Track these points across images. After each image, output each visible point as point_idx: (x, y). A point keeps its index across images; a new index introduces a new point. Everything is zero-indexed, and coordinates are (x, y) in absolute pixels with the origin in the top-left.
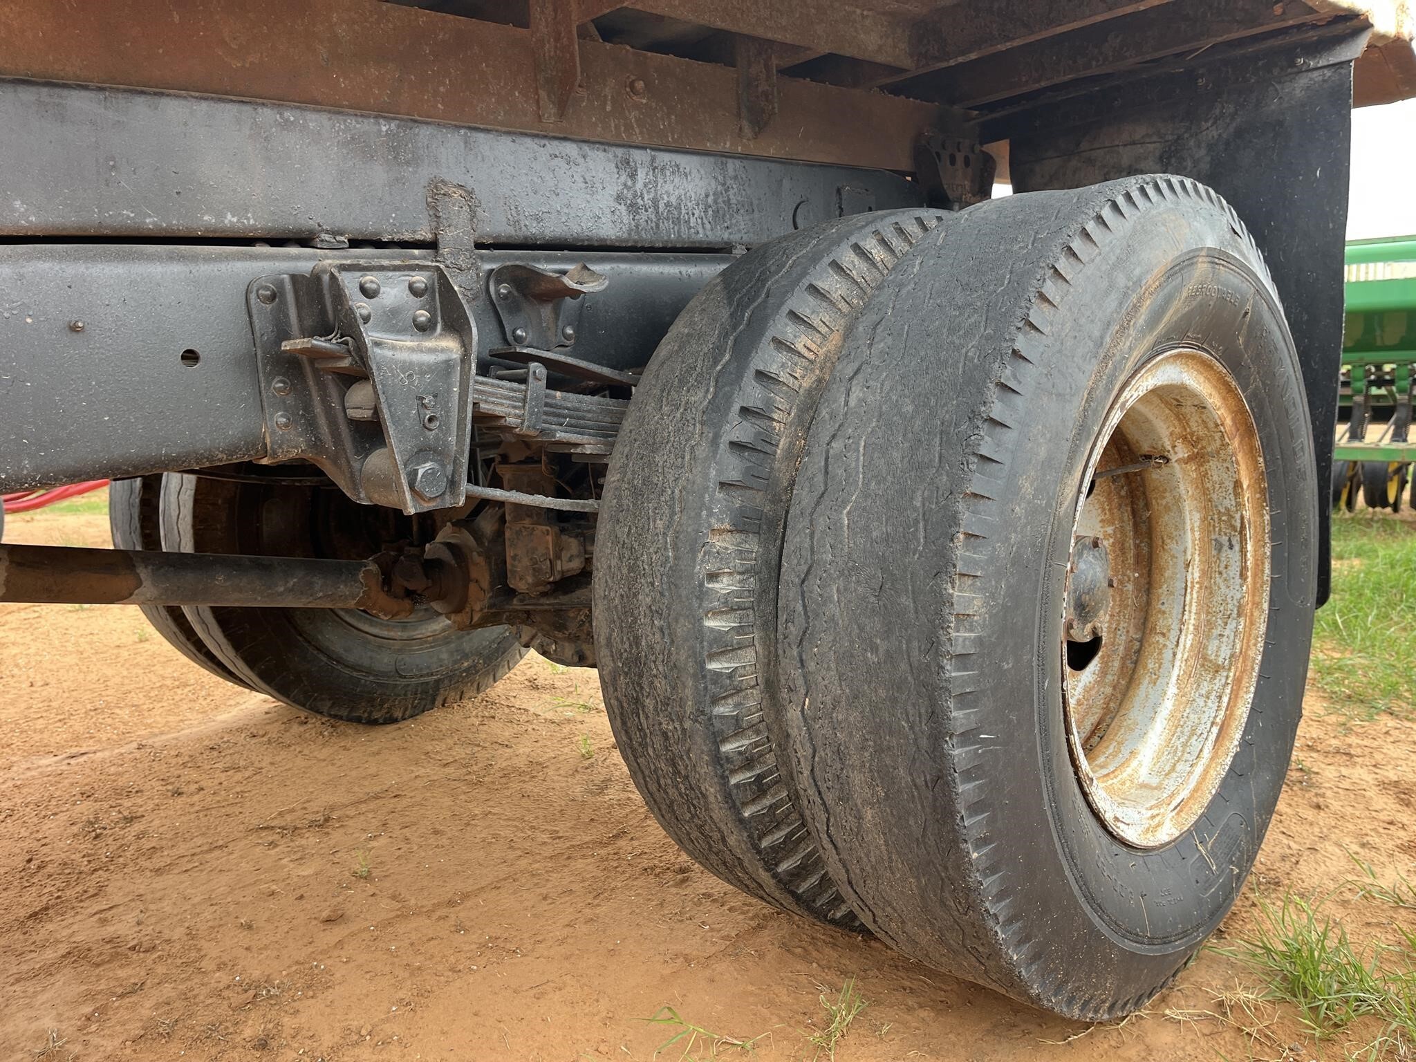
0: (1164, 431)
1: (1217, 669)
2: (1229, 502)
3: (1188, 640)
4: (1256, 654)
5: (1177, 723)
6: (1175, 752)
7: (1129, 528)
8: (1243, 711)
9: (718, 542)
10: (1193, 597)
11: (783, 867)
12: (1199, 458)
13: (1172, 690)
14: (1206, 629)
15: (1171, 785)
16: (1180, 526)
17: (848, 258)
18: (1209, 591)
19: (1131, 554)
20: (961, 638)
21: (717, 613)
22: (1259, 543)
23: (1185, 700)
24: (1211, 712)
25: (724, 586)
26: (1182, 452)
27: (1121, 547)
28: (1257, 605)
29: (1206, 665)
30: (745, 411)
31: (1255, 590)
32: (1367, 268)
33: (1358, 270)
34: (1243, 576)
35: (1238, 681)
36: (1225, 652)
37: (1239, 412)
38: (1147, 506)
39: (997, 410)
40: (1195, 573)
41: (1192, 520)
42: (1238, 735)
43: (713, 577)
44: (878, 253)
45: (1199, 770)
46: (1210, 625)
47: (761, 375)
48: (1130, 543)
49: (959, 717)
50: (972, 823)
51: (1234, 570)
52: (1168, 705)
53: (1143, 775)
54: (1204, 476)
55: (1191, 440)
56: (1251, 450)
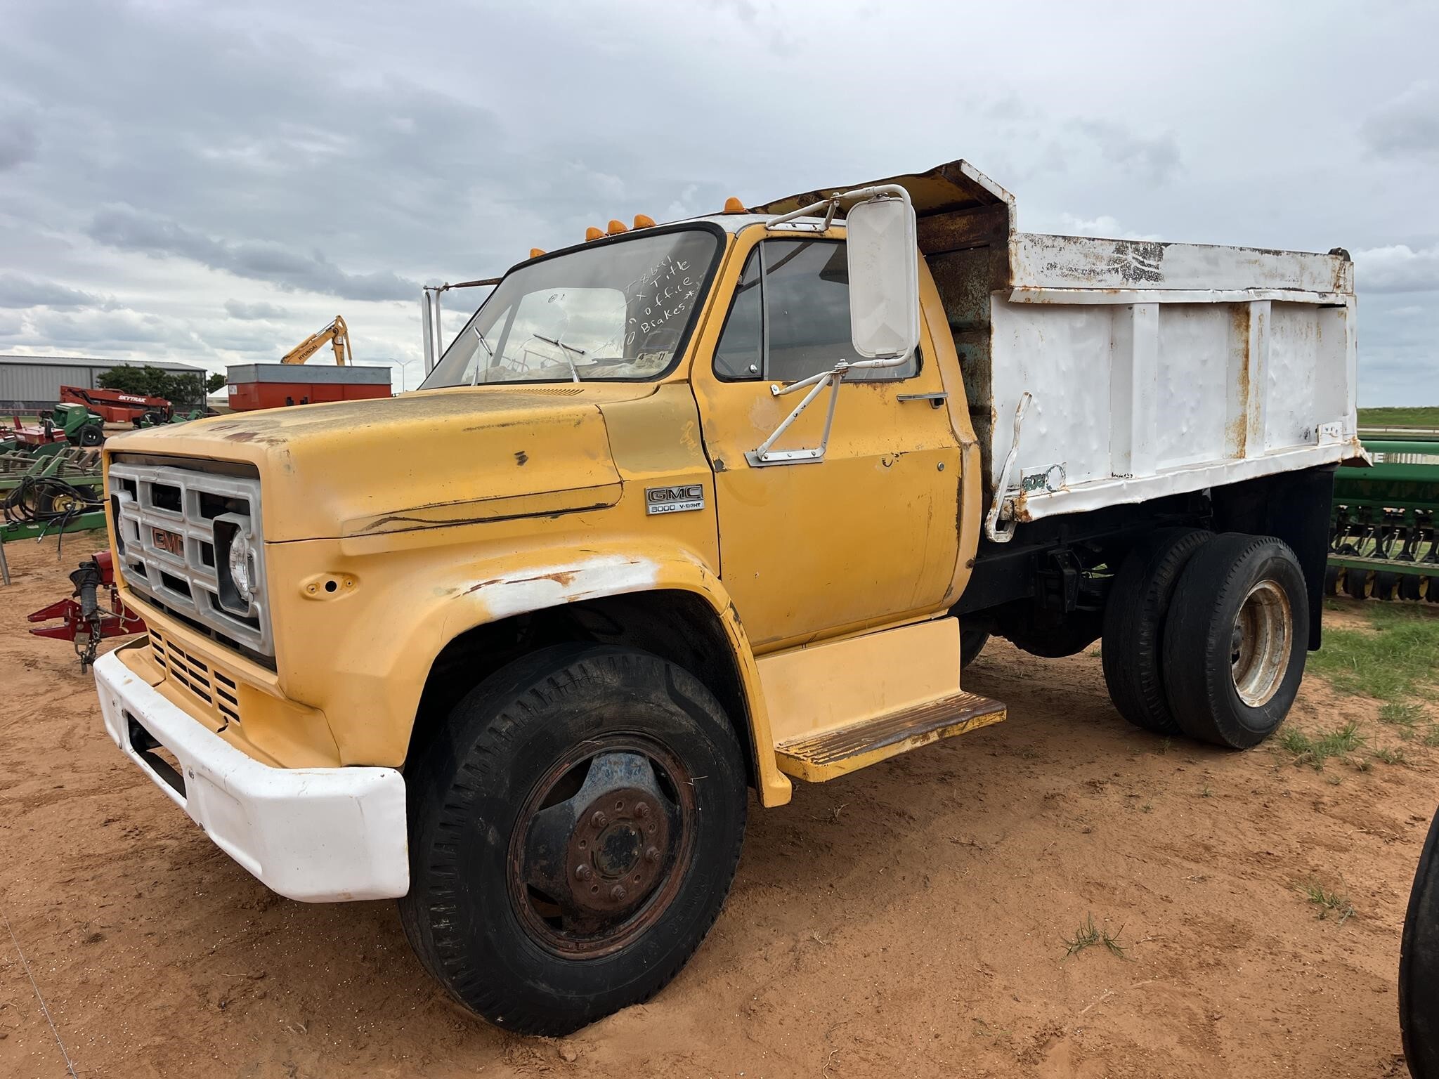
0: (1261, 597)
1: (1275, 665)
2: (1280, 617)
3: (1266, 656)
4: (1287, 661)
5: (1262, 680)
6: (1261, 687)
7: (1249, 622)
8: (1282, 678)
9: (1144, 624)
10: (1269, 644)
11: (1151, 707)
12: (1271, 604)
13: (1261, 671)
14: (1272, 654)
15: (1258, 695)
16: (1265, 623)
17: (1175, 550)
18: (1273, 642)
19: (1250, 631)
20: (1210, 649)
21: (1143, 641)
22: (1289, 630)
23: (1265, 673)
24: (1272, 677)
25: (1145, 634)
26: (1266, 602)
27: (1247, 628)
28: (1288, 647)
29: (1271, 664)
30: (1151, 592)
31: (1288, 643)
32: (1412, 456)
33: (1406, 457)
34: (1284, 639)
35: (1280, 669)
36: (1277, 660)
37: (1282, 593)
38: (1255, 616)
39: (1219, 602)
40: (1269, 637)
41: (1269, 621)
42: (1279, 684)
43: (1143, 632)
44: (1182, 549)
45: (1267, 691)
46: (1273, 652)
47: (1155, 583)
48: (1250, 626)
49: (1209, 665)
50: (1210, 688)
51: (1281, 637)
52: (1259, 674)
53: (1251, 692)
54: (1273, 609)
55: (1269, 599)
56: (1286, 604)
